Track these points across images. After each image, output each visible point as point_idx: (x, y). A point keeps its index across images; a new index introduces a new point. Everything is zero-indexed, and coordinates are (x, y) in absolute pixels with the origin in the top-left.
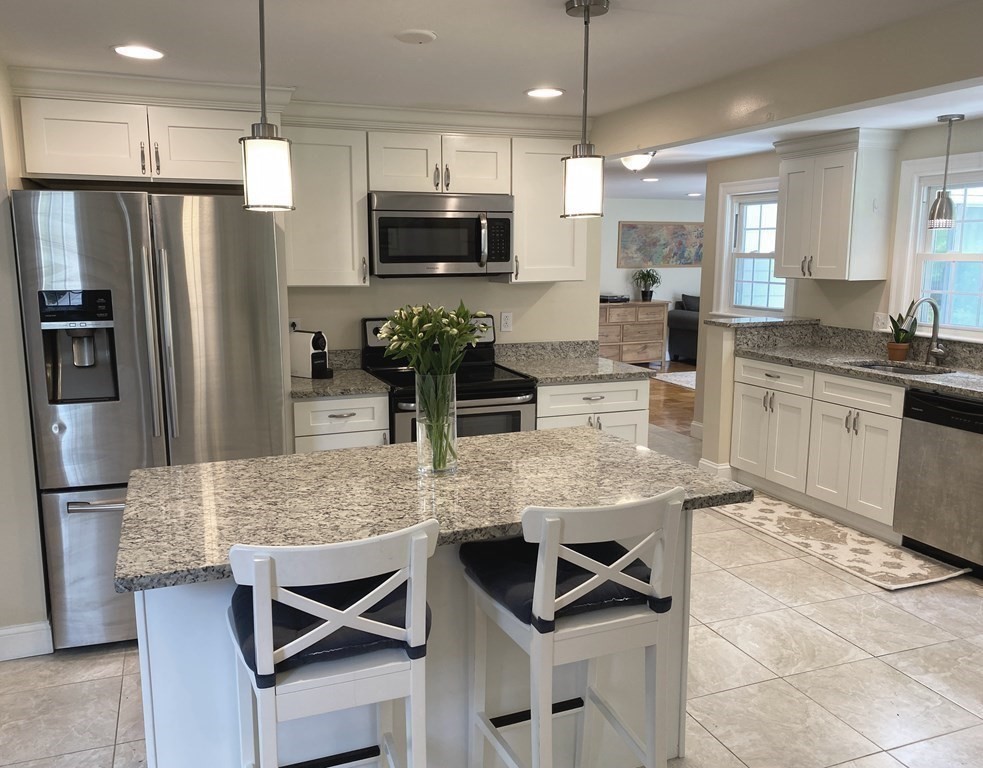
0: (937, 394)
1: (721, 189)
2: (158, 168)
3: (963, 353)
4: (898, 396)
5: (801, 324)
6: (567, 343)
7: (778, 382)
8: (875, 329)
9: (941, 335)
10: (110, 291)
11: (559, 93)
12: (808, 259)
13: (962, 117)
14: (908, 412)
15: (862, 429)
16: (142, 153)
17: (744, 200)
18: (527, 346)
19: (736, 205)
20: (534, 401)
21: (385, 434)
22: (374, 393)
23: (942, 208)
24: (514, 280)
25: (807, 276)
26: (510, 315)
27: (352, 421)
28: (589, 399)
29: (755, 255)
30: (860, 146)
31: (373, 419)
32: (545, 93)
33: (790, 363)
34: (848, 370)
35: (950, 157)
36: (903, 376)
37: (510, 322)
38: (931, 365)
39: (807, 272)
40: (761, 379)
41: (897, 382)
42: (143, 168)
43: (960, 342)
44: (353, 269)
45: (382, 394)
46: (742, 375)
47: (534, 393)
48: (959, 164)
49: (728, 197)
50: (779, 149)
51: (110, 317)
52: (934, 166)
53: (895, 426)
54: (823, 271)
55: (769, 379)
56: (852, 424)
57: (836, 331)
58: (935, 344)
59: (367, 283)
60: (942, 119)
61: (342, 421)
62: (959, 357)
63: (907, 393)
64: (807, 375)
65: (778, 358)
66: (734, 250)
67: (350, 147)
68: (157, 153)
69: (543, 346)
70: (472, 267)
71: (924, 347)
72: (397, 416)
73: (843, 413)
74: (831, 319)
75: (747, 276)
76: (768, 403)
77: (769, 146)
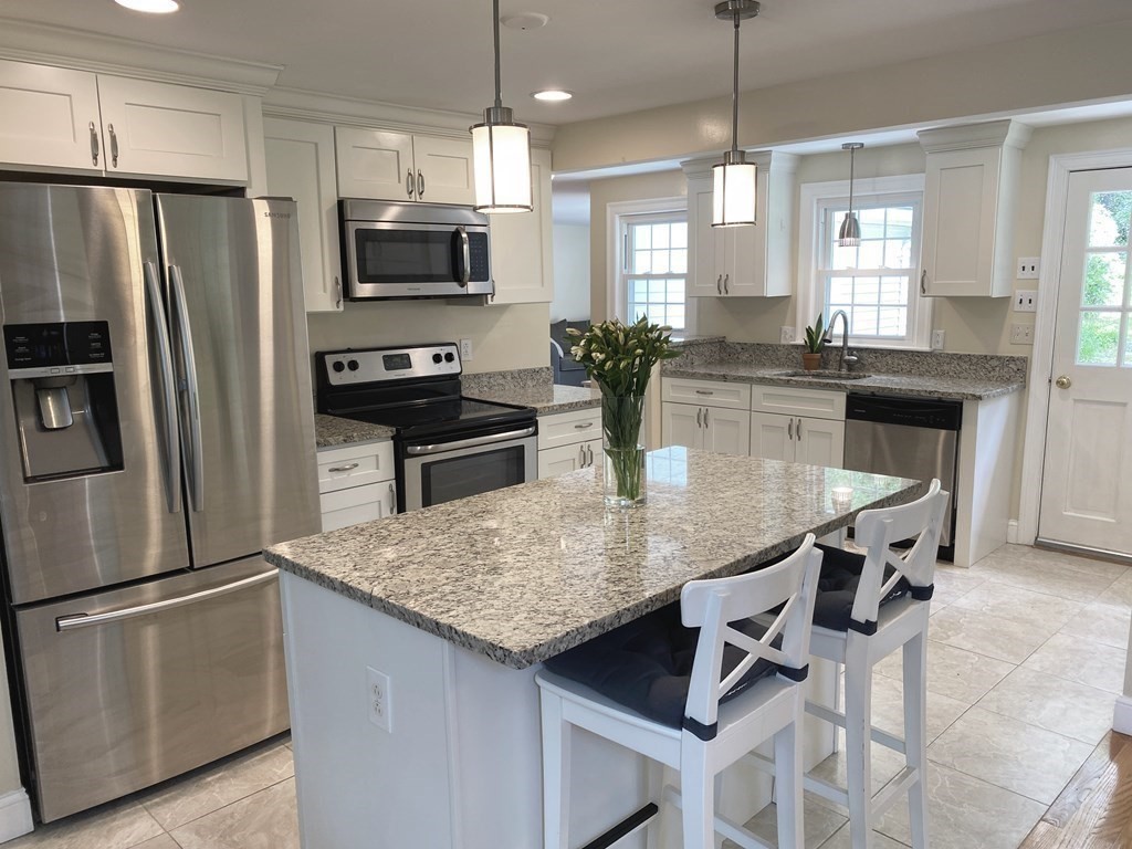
0: (875, 395)
1: (608, 209)
2: (115, 159)
3: (870, 359)
4: (840, 400)
5: (711, 342)
6: (524, 371)
7: (711, 398)
8: (783, 342)
9: (851, 344)
10: (106, 323)
11: (569, 96)
12: (724, 278)
13: (862, 145)
14: (850, 414)
15: (804, 435)
16: (94, 137)
17: (633, 220)
18: (490, 375)
19: (625, 226)
20: (536, 433)
21: (391, 486)
22: (380, 439)
23: (851, 229)
24: (490, 302)
25: (723, 294)
26: (469, 342)
27: (355, 473)
28: (581, 427)
29: (648, 277)
30: (772, 168)
31: (378, 468)
32: (553, 96)
33: (725, 378)
34: (788, 381)
35: (854, 181)
36: (843, 382)
37: (469, 350)
38: (844, 371)
39: (723, 290)
40: (693, 397)
41: (839, 387)
42: (95, 157)
43: (867, 349)
44: (325, 291)
45: (386, 439)
46: (669, 394)
47: (536, 424)
48: (863, 187)
49: (617, 216)
50: (685, 169)
51: (108, 358)
52: (840, 188)
53: (838, 429)
54: (739, 289)
55: (701, 396)
56: (795, 430)
57: (744, 347)
58: (846, 352)
59: (341, 308)
60: (846, 146)
61: (343, 475)
62: (865, 362)
63: (848, 396)
64: (743, 389)
65: (711, 375)
66: (625, 272)
67: (316, 144)
68: (113, 138)
69: (503, 375)
70: (452, 288)
71: (833, 356)
72: (407, 462)
73: (784, 422)
74: (737, 336)
75: (640, 298)
76: (703, 419)
77: (675, 164)
